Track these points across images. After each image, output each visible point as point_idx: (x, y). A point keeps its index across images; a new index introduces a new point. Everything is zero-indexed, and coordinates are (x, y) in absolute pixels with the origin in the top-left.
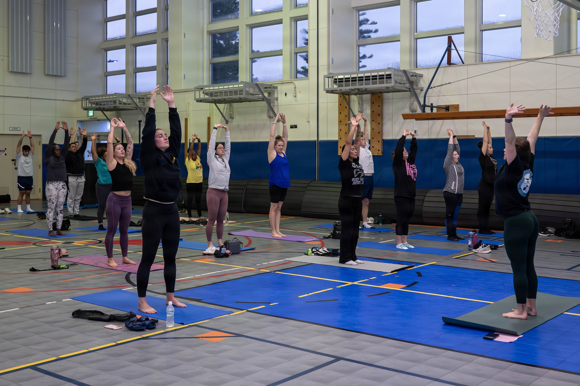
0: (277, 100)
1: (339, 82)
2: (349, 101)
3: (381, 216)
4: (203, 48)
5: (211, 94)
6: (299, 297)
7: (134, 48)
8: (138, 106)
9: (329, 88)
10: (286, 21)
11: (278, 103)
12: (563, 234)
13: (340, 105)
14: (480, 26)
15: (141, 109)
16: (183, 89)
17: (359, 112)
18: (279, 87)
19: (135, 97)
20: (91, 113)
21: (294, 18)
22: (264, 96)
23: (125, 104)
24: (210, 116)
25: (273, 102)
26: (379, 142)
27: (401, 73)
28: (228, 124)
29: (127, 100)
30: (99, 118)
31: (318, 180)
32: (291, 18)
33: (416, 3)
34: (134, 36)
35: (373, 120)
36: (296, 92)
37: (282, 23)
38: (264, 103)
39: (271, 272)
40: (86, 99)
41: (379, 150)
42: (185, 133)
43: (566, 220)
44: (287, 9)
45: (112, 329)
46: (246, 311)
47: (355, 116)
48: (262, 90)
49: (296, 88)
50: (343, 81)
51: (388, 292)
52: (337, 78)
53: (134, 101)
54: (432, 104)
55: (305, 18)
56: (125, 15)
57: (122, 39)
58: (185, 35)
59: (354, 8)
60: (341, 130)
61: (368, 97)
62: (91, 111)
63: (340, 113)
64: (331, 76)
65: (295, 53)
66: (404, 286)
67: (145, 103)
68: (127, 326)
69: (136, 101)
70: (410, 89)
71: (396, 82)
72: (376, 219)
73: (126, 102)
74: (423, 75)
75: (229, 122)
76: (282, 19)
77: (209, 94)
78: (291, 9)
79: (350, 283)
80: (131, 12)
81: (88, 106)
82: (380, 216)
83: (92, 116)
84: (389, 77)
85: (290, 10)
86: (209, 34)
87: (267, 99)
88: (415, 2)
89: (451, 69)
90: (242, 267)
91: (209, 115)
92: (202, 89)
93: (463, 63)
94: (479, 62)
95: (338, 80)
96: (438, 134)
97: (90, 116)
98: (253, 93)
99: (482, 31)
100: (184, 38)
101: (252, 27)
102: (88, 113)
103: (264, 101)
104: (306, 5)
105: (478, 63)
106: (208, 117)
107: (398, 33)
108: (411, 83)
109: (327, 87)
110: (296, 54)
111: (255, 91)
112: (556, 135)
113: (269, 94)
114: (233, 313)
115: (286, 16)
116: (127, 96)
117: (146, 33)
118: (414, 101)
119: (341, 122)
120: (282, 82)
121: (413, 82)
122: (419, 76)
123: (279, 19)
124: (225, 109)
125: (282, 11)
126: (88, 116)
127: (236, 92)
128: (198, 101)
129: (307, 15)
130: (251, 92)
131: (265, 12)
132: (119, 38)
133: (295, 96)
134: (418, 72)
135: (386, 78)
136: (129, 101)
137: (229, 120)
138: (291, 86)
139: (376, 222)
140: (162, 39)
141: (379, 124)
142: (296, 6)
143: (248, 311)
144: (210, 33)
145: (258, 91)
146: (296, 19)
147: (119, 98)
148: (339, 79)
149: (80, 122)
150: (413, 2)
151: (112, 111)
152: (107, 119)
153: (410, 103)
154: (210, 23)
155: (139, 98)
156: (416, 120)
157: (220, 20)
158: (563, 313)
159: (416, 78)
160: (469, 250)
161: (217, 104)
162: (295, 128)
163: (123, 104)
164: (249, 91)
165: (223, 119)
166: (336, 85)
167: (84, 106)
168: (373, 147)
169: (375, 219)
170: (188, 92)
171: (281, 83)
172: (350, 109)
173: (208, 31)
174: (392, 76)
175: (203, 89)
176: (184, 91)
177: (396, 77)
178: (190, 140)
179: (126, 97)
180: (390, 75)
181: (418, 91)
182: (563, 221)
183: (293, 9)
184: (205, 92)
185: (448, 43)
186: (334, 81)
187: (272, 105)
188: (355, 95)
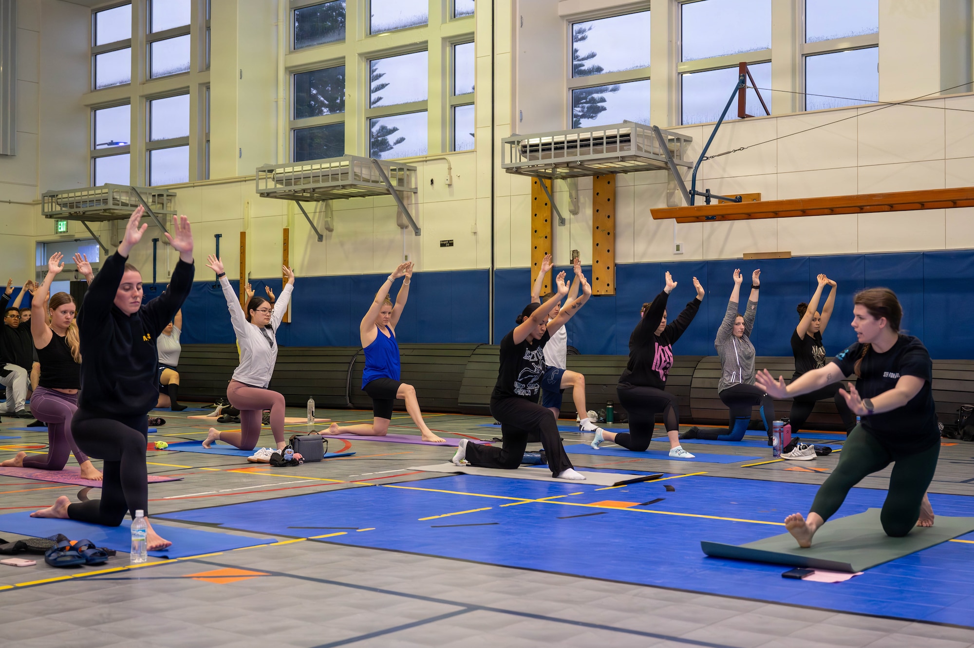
0: (414, 193)
1: (531, 151)
2: (552, 191)
3: (610, 407)
4: (277, 99)
5: (288, 182)
6: (419, 519)
7: (148, 104)
8: (150, 210)
9: (511, 162)
10: (435, 46)
11: (416, 199)
12: (959, 434)
13: (536, 199)
14: (801, 46)
15: (156, 215)
16: (237, 176)
17: (571, 211)
18: (420, 168)
19: (146, 193)
20: (62, 226)
21: (451, 40)
22: (391, 185)
23: (124, 204)
24: (288, 226)
25: (409, 198)
26: (608, 268)
27: (649, 133)
28: (322, 241)
29: (129, 198)
30: (77, 236)
31: (492, 343)
32: (444, 39)
33: (680, 5)
34: (146, 81)
35: (597, 228)
36: (451, 177)
37: (426, 49)
38: (391, 199)
39: (376, 485)
40: (50, 196)
41: (608, 285)
42: (240, 260)
43: (964, 407)
44: (435, 21)
45: (16, 565)
46: (306, 539)
47: (563, 222)
48: (386, 172)
49: (452, 170)
50: (537, 151)
51: (603, 512)
52: (527, 143)
53: (144, 199)
54: (708, 191)
55: (469, 38)
56: (129, 40)
57: (124, 85)
58: (241, 72)
59: (562, 17)
60: (536, 248)
61: (587, 182)
62: (62, 223)
63: (536, 215)
64: (515, 139)
65: (452, 106)
66: (636, 504)
67: (164, 204)
68: (47, 561)
69: (148, 200)
70: (666, 163)
71: (639, 148)
72: (601, 414)
73: (127, 202)
74: (692, 137)
75: (324, 238)
76: (426, 42)
77: (284, 181)
78: (444, 21)
79: (528, 501)
80: (142, 35)
81: (54, 210)
82: (608, 406)
83: (64, 232)
84: (626, 139)
85: (442, 24)
86: (288, 73)
87: (395, 191)
88: (679, 2)
89: (746, 125)
90: (319, 479)
91: (286, 225)
92: (271, 171)
93: (768, 114)
94: (799, 111)
95: (528, 149)
96: (721, 252)
97: (61, 232)
98: (367, 177)
99: (806, 56)
100: (241, 78)
101: (371, 58)
102: (57, 227)
103: (391, 194)
104: (471, 14)
105: (798, 113)
106: (284, 229)
107: (646, 64)
108: (670, 154)
109: (507, 161)
110: (454, 107)
111: (372, 174)
112: (944, 248)
113: (401, 181)
114: (277, 542)
115: (434, 35)
116: (130, 191)
117: (170, 73)
118: (675, 189)
119: (536, 231)
120: (424, 159)
121: (673, 152)
122: (685, 141)
123: (421, 40)
124: (318, 213)
125: (427, 26)
126: (57, 233)
127: (335, 176)
128: (262, 195)
129: (473, 33)
130: (363, 176)
131: (395, 28)
132: (118, 84)
133: (450, 185)
134: (684, 132)
135: (621, 142)
136: (133, 199)
137: (325, 233)
138: (442, 167)
139: (602, 418)
140: (200, 84)
141: (609, 234)
142: (454, 15)
143: (308, 540)
144: (291, 72)
145: (377, 173)
146: (454, 42)
147: (113, 192)
148: (531, 146)
149: (43, 245)
150: (675, 4)
151: (102, 222)
152: (92, 237)
153: (667, 193)
154: (290, 52)
155: (154, 196)
156: (678, 222)
157: (310, 46)
158: (947, 541)
159: (679, 144)
160: (775, 456)
161: (300, 202)
162: (450, 246)
163: (122, 205)
164: (360, 175)
165: (313, 231)
166: (526, 157)
167: (46, 210)
168: (597, 279)
169: (599, 415)
170: (247, 182)
171: (423, 161)
172: (553, 207)
173: (286, 68)
174: (632, 138)
175: (274, 172)
176: (240, 180)
177: (640, 140)
178: (249, 274)
179: (127, 192)
180: (628, 135)
181: (682, 170)
182: (958, 410)
183: (448, 22)
184: (277, 178)
185: (740, 76)
186: (522, 150)
187: (405, 203)
188: (561, 178)
